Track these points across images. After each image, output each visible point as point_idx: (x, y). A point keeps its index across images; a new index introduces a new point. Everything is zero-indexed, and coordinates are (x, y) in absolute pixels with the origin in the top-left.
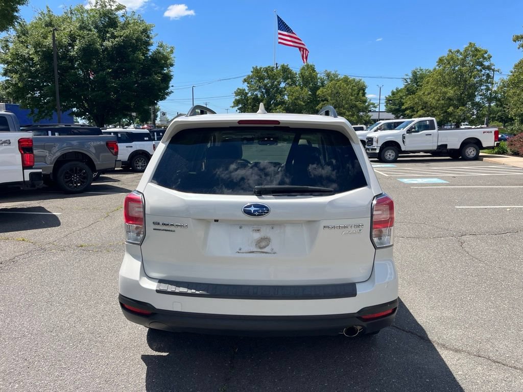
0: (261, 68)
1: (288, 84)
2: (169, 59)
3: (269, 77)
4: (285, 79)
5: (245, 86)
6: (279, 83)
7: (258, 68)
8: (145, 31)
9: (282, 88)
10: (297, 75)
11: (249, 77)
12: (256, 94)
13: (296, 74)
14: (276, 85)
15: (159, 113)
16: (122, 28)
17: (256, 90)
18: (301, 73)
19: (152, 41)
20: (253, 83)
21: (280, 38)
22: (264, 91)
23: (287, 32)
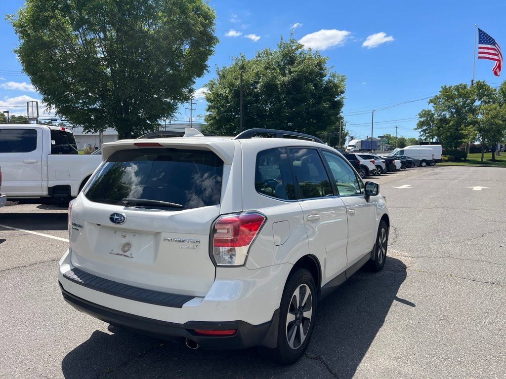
0: (450, 87)
1: (484, 101)
2: (340, 87)
3: (460, 96)
4: (480, 96)
5: (431, 107)
6: (473, 101)
7: (447, 87)
8: (319, 64)
9: (476, 107)
10: (497, 92)
11: (436, 97)
12: (444, 115)
13: (495, 90)
14: (468, 104)
15: (347, 138)
16: (299, 64)
17: (444, 110)
18: (502, 89)
19: (325, 72)
20: (441, 103)
21: (480, 53)
22: (454, 110)
23: (491, 44)
